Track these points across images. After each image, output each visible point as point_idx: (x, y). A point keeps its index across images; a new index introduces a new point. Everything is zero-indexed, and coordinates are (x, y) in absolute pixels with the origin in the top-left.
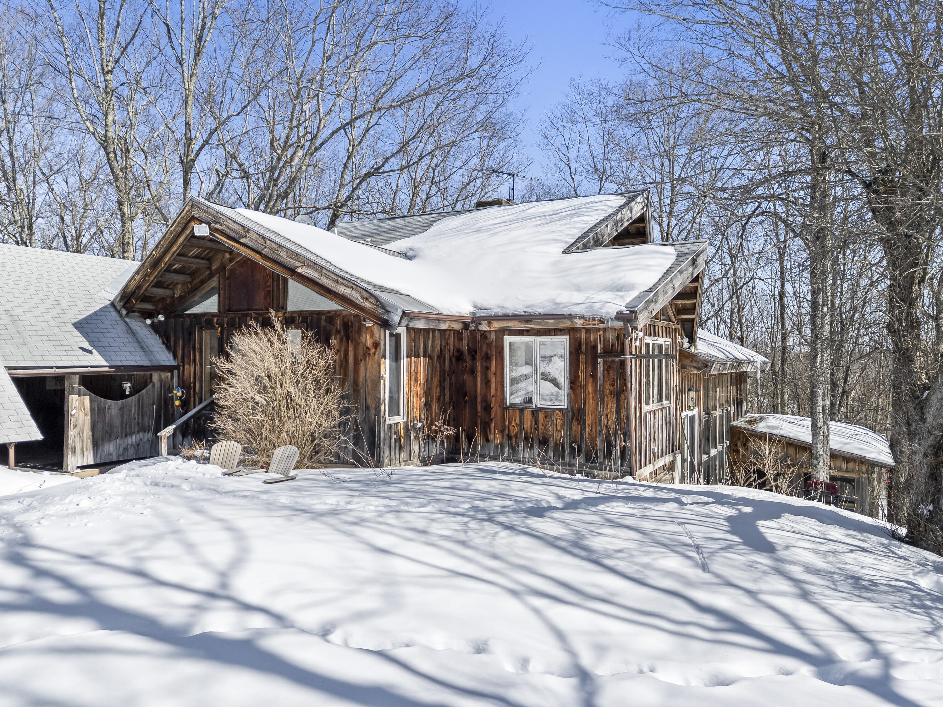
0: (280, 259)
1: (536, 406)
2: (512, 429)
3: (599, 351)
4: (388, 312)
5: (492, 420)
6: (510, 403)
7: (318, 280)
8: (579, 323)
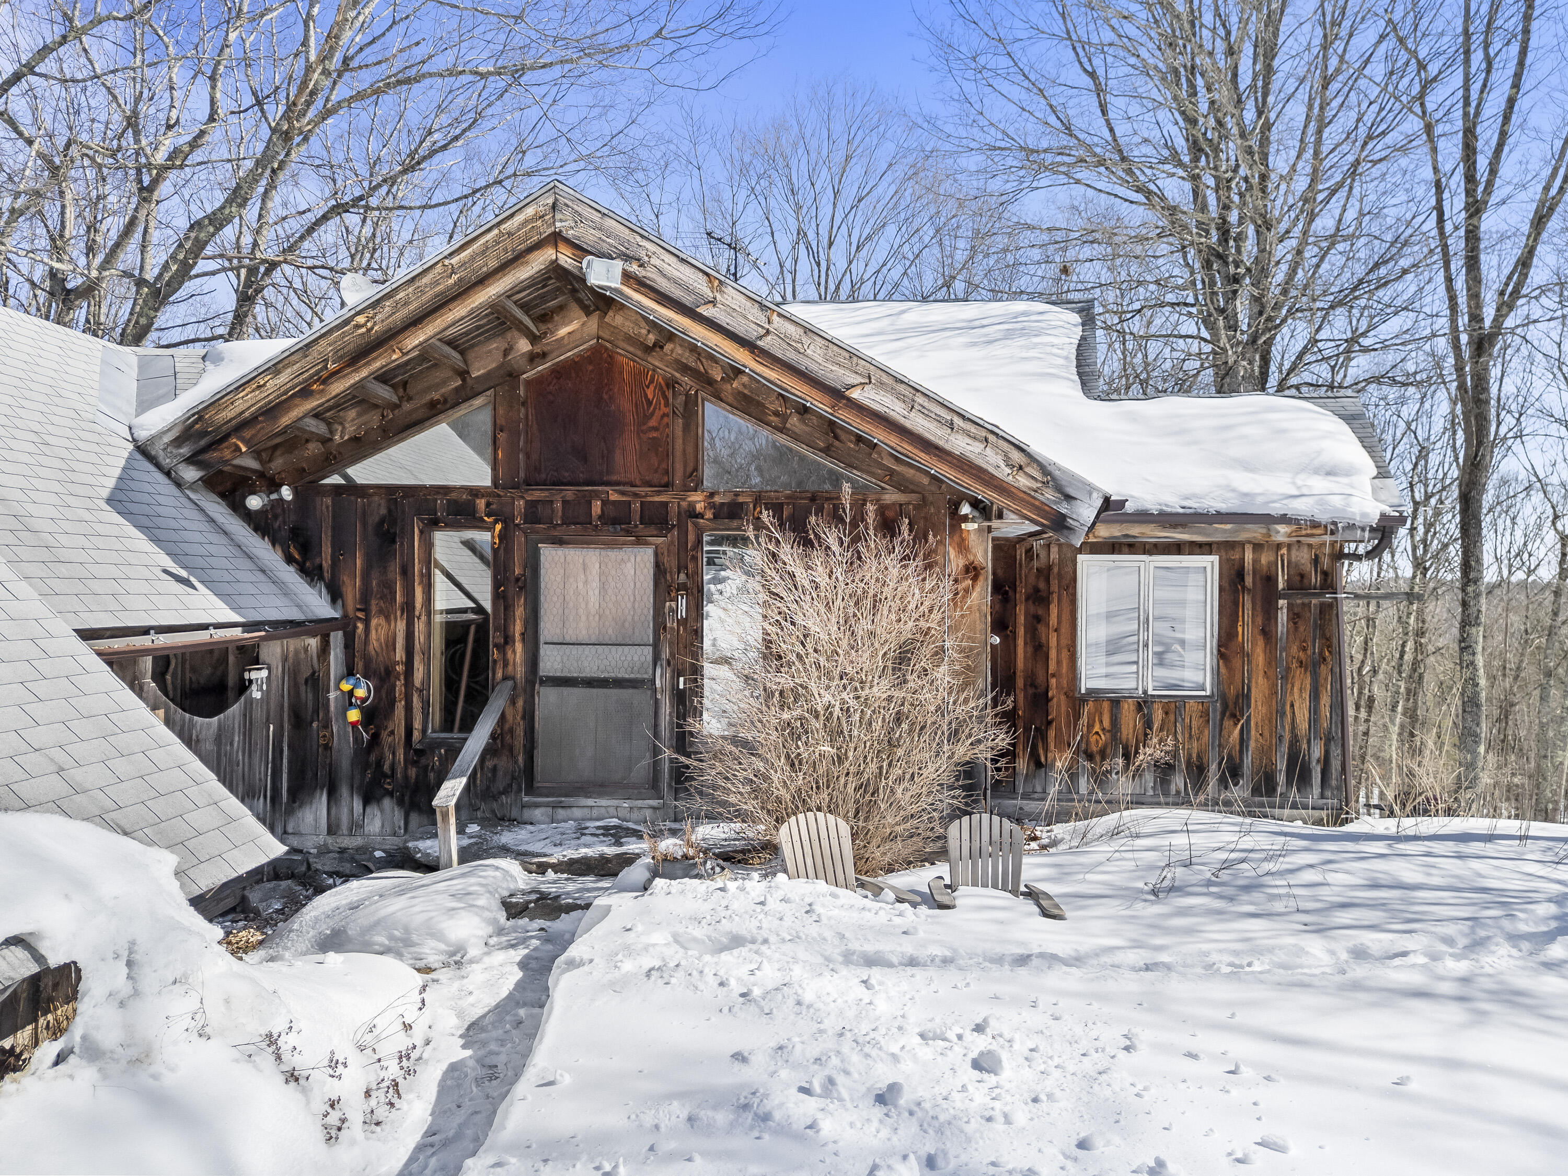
0: (804, 363)
1: (1145, 692)
2: (1093, 739)
3: (1281, 586)
4: (1069, 498)
5: (1049, 723)
6: (1087, 689)
7: (902, 421)
8: (1282, 532)
